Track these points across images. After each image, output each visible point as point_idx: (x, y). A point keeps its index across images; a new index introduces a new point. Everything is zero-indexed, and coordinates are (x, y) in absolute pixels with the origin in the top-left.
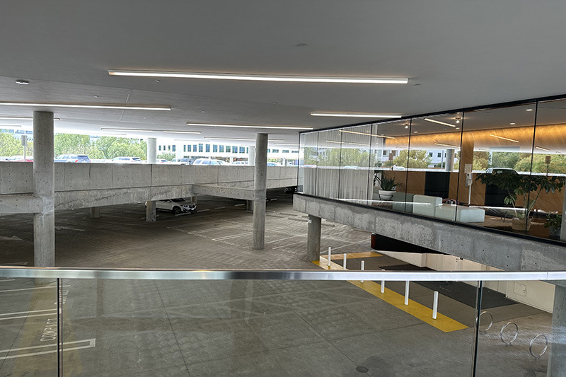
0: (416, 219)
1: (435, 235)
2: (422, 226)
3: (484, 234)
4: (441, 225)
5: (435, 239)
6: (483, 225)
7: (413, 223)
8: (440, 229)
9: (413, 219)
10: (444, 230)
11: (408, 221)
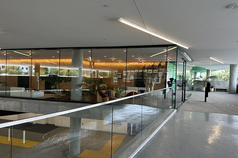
0: (12, 99)
1: (21, 105)
2: (15, 102)
3: (43, 101)
4: (24, 100)
5: (22, 107)
6: (43, 98)
7: (10, 101)
8: (24, 102)
9: (10, 99)
10: (26, 102)
11: (7, 100)
